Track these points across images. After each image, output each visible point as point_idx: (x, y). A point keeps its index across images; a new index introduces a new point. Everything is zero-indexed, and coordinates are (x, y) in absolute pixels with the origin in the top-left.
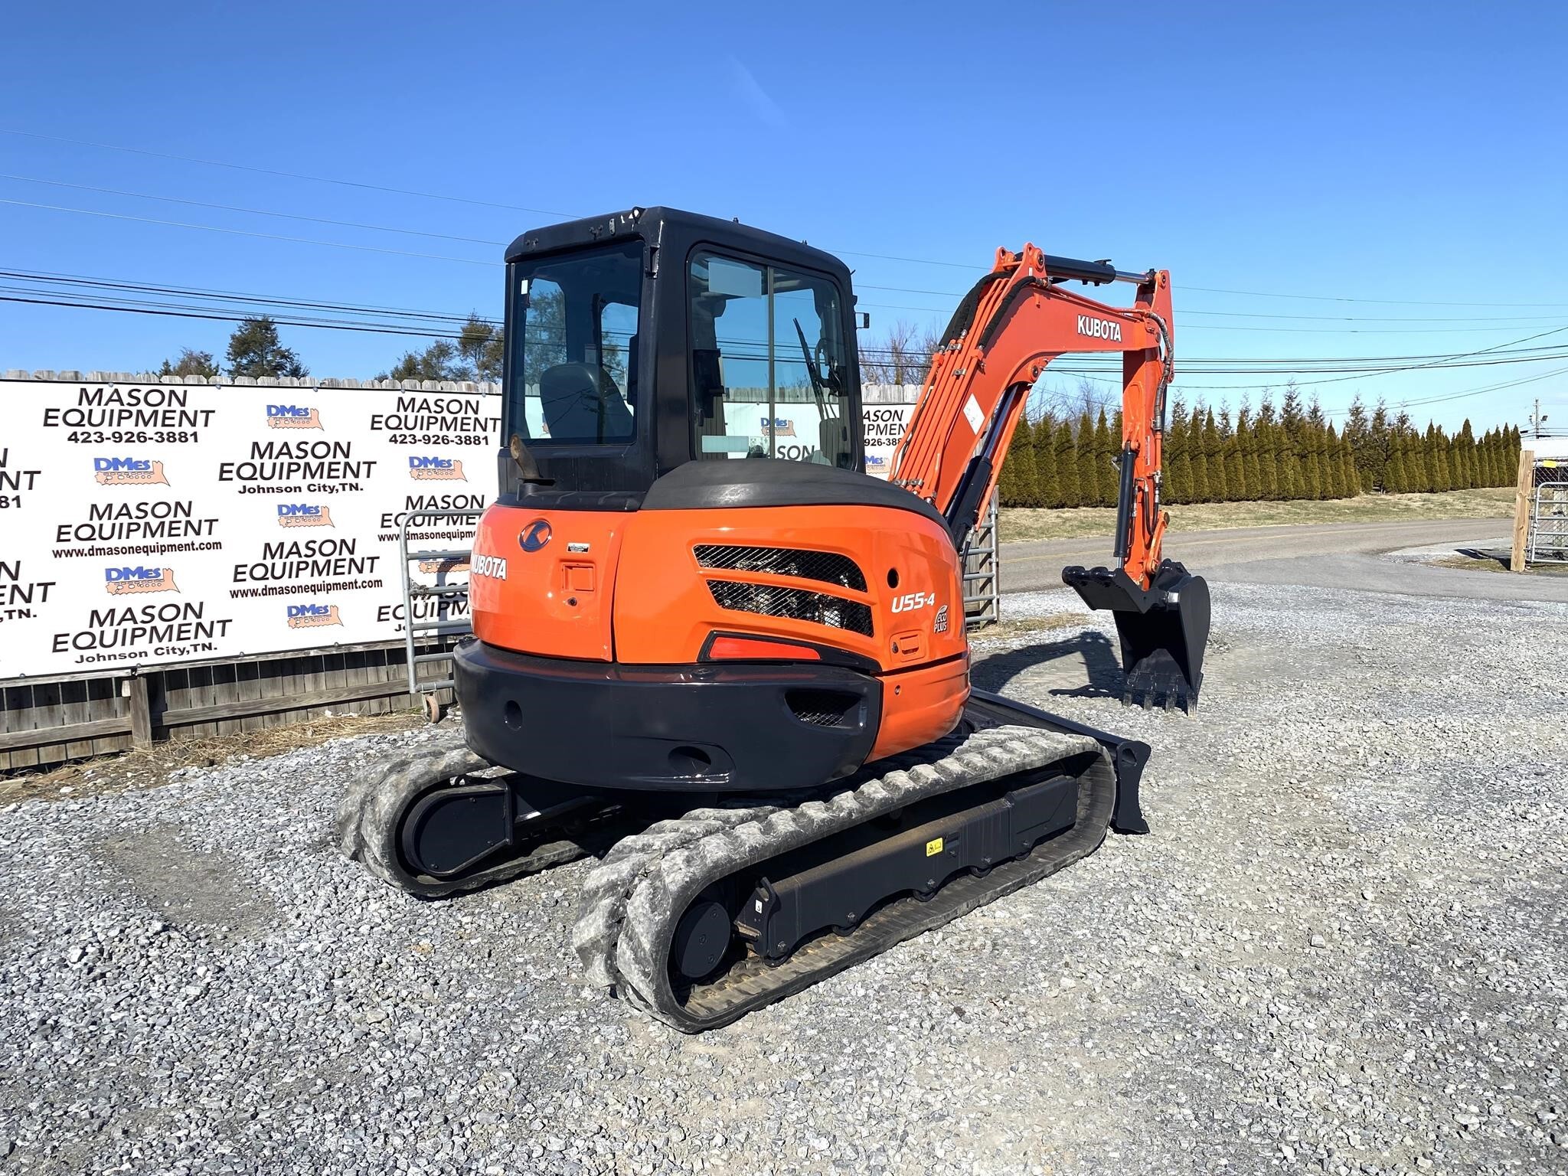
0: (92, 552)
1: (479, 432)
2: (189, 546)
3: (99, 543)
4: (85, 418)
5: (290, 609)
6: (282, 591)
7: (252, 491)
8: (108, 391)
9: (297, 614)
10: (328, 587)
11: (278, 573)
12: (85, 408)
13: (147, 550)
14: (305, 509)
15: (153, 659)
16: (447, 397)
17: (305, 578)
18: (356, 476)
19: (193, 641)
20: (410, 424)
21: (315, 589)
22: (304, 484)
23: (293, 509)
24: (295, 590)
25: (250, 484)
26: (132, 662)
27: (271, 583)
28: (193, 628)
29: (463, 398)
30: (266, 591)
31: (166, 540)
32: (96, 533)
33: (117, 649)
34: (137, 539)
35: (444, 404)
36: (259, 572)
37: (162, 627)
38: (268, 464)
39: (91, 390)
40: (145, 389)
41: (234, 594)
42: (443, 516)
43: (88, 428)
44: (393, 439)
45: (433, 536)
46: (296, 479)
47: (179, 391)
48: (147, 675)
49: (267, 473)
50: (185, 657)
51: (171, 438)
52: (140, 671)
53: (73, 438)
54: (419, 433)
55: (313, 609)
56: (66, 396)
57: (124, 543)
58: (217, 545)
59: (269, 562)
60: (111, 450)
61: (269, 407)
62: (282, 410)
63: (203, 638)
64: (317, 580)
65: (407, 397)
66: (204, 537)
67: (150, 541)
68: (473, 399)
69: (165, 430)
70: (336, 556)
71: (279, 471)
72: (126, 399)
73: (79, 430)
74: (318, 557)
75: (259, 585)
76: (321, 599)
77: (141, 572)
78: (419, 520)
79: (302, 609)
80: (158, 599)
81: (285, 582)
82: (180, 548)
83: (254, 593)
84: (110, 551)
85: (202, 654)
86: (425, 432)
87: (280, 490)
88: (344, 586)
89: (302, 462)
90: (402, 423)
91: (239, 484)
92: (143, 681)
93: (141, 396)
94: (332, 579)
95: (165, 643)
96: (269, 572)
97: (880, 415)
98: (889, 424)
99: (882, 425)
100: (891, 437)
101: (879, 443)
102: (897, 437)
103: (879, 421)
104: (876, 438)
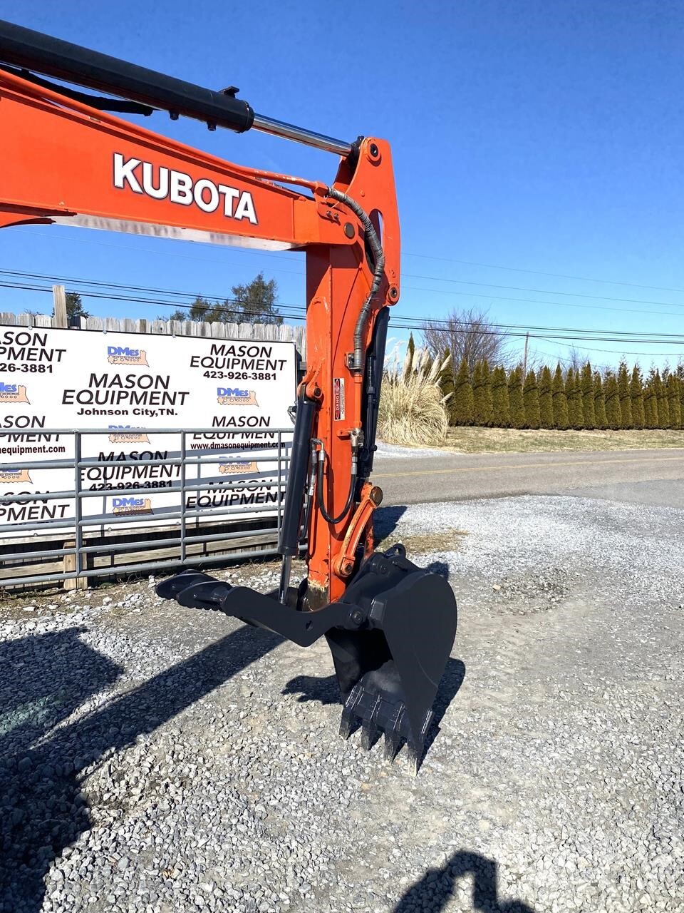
97: (246, 350)
98: (256, 359)
99: (249, 360)
100: (258, 372)
101: (245, 376)
102: (264, 372)
103: (246, 356)
104: (241, 372)
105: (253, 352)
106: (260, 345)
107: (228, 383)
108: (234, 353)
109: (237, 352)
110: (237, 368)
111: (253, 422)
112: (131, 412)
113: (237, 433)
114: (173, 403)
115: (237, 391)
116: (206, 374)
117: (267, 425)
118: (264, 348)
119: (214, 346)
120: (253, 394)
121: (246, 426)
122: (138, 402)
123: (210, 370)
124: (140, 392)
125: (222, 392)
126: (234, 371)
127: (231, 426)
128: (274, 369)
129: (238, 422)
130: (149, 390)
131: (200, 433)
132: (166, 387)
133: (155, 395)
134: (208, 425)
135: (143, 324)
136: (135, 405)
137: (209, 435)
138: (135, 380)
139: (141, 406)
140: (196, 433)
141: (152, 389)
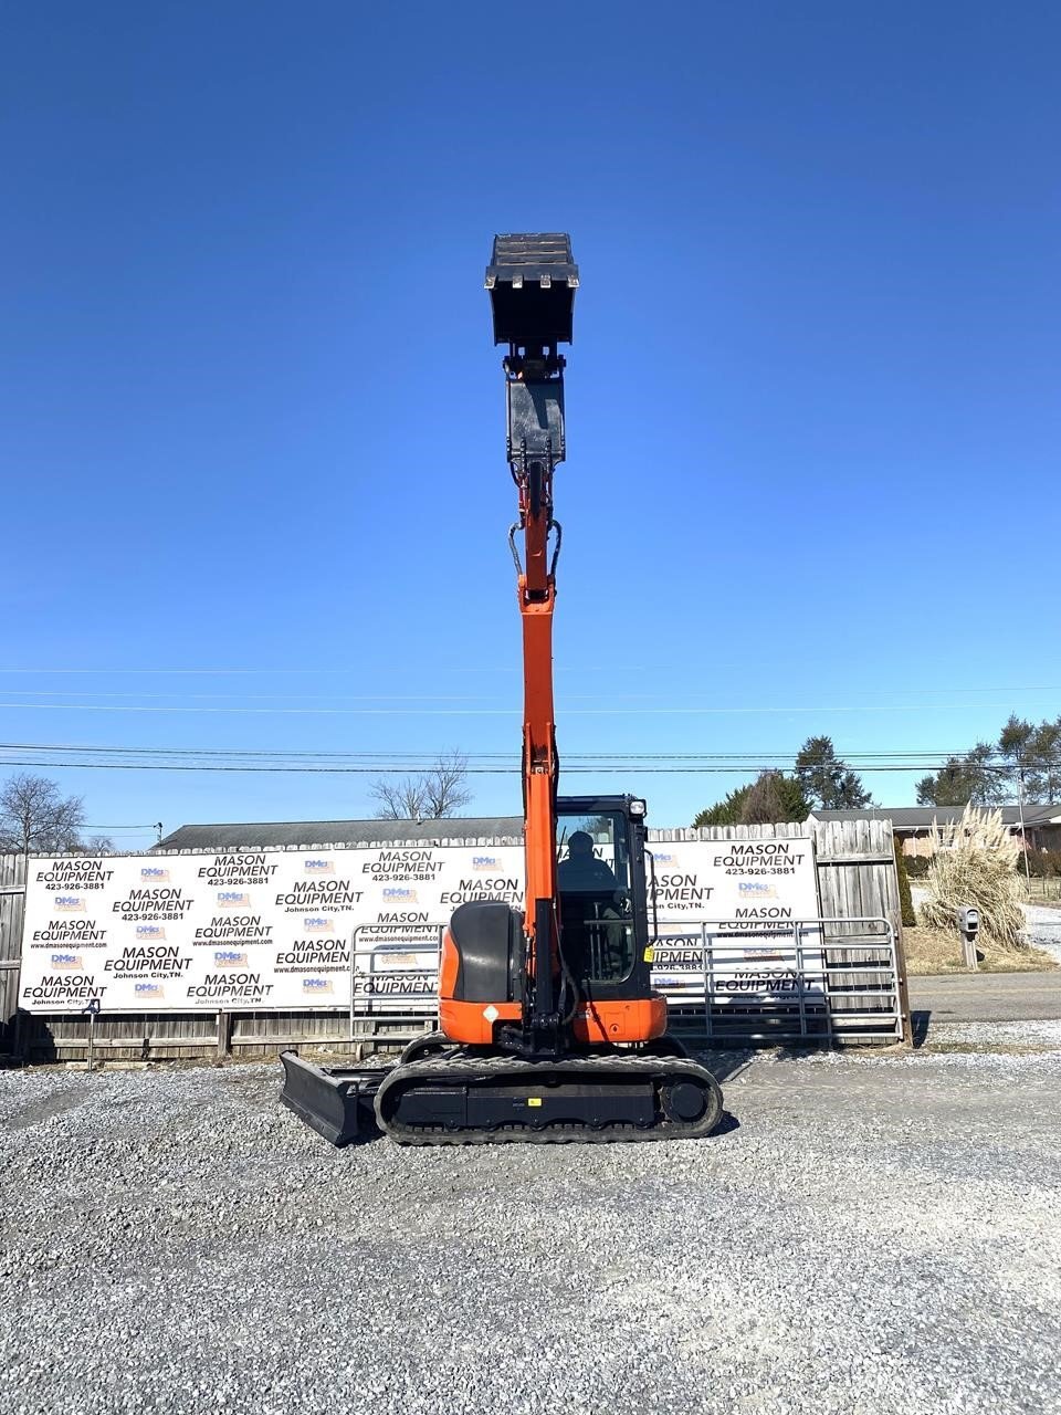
0: (211, 943)
1: (430, 872)
2: (256, 942)
3: (214, 939)
4: (217, 872)
5: (305, 981)
6: (302, 970)
7: (292, 910)
8: (229, 857)
9: (308, 984)
10: (328, 969)
11: (300, 959)
12: (217, 867)
13: (235, 943)
14: (319, 921)
15: (231, 1005)
16: (411, 851)
17: (315, 963)
18: (351, 901)
19: (252, 996)
20: (386, 869)
21: (320, 970)
22: (320, 906)
23: (313, 921)
24: (309, 970)
25: (291, 906)
26: (219, 1006)
27: (296, 965)
28: (253, 989)
29: (421, 851)
30: (294, 970)
31: (245, 938)
32: (214, 933)
33: (216, 998)
34: (232, 937)
35: (409, 855)
36: (290, 958)
37: (238, 986)
38: (302, 894)
39: (221, 857)
40: (246, 855)
41: (276, 971)
42: (400, 927)
43: (218, 877)
44: (375, 878)
45: (392, 939)
46: (317, 903)
47: (262, 855)
48: (228, 1013)
49: (301, 900)
50: (247, 1005)
51: (255, 881)
52: (224, 1011)
53: (210, 883)
54: (391, 874)
55: (319, 983)
56: (208, 861)
57: (225, 939)
58: (270, 941)
59: (296, 952)
60: (227, 889)
61: (307, 862)
62: (313, 864)
63: (257, 995)
64: (322, 964)
65: (386, 852)
66: (264, 937)
67: (237, 938)
68: (428, 851)
69: (253, 877)
70: (334, 950)
71: (309, 899)
72: (236, 861)
73: (214, 878)
74: (323, 950)
75: (290, 966)
76: (323, 976)
77: (232, 956)
78: (385, 929)
79: (311, 982)
80: (238, 971)
81: (304, 965)
82: (251, 942)
83: (287, 970)
84: (219, 943)
85: (256, 1004)
86: (395, 873)
87: (307, 910)
88: (337, 969)
89: (321, 893)
90: (382, 868)
91: (285, 906)
92: (226, 1016)
93: (243, 859)
94: (330, 964)
95: (238, 996)
96: (296, 959)
97: (763, 849)
98: (774, 855)
99: (767, 857)
100: (776, 867)
101: (763, 872)
102: (783, 867)
103: (764, 854)
104: (760, 868)
105: (771, 849)
106: (777, 844)
107: (747, 879)
108: (752, 852)
109: (755, 851)
110: (756, 865)
111: (774, 913)
112: (666, 906)
113: (760, 923)
114: (700, 898)
115: (758, 887)
116: (729, 872)
117: (789, 916)
118: (780, 846)
119: (734, 847)
120: (772, 888)
121: (768, 916)
122: (671, 898)
123: (731, 868)
124: (672, 889)
125: (744, 887)
126: (753, 867)
127: (753, 918)
128: (792, 863)
129: (759, 914)
130: (680, 888)
131: (724, 923)
132: (694, 884)
133: (685, 892)
134: (731, 916)
135: (678, 835)
136: (669, 900)
137: (732, 925)
138: (669, 880)
139: (674, 901)
140: (721, 923)
141: (682, 886)
